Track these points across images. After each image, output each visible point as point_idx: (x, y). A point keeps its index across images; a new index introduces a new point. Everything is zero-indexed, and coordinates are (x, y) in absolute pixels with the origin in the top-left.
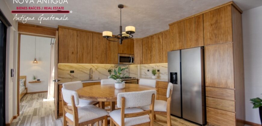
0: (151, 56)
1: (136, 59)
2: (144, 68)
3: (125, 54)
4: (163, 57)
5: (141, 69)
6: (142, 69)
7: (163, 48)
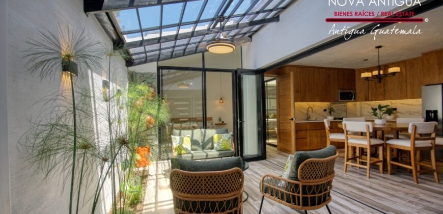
0: (384, 90)
1: (358, 95)
2: (366, 106)
3: (346, 89)
4: (407, 92)
5: (361, 108)
6: (364, 108)
7: (406, 81)
